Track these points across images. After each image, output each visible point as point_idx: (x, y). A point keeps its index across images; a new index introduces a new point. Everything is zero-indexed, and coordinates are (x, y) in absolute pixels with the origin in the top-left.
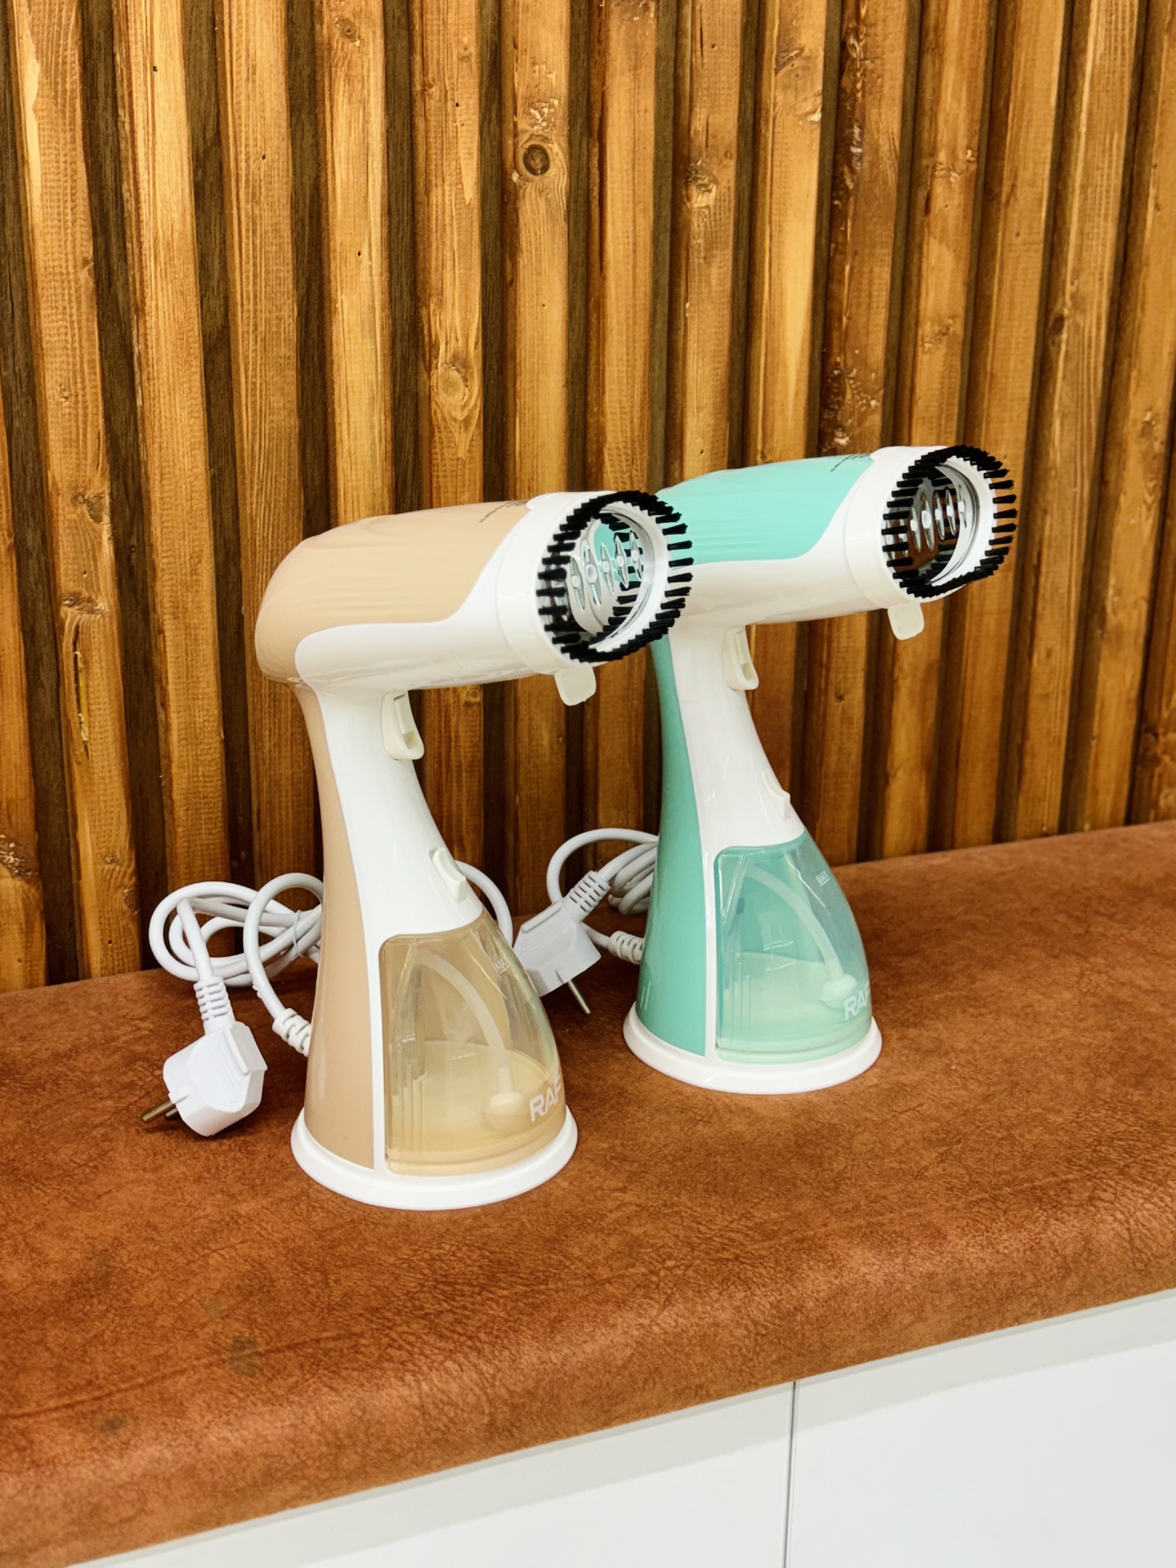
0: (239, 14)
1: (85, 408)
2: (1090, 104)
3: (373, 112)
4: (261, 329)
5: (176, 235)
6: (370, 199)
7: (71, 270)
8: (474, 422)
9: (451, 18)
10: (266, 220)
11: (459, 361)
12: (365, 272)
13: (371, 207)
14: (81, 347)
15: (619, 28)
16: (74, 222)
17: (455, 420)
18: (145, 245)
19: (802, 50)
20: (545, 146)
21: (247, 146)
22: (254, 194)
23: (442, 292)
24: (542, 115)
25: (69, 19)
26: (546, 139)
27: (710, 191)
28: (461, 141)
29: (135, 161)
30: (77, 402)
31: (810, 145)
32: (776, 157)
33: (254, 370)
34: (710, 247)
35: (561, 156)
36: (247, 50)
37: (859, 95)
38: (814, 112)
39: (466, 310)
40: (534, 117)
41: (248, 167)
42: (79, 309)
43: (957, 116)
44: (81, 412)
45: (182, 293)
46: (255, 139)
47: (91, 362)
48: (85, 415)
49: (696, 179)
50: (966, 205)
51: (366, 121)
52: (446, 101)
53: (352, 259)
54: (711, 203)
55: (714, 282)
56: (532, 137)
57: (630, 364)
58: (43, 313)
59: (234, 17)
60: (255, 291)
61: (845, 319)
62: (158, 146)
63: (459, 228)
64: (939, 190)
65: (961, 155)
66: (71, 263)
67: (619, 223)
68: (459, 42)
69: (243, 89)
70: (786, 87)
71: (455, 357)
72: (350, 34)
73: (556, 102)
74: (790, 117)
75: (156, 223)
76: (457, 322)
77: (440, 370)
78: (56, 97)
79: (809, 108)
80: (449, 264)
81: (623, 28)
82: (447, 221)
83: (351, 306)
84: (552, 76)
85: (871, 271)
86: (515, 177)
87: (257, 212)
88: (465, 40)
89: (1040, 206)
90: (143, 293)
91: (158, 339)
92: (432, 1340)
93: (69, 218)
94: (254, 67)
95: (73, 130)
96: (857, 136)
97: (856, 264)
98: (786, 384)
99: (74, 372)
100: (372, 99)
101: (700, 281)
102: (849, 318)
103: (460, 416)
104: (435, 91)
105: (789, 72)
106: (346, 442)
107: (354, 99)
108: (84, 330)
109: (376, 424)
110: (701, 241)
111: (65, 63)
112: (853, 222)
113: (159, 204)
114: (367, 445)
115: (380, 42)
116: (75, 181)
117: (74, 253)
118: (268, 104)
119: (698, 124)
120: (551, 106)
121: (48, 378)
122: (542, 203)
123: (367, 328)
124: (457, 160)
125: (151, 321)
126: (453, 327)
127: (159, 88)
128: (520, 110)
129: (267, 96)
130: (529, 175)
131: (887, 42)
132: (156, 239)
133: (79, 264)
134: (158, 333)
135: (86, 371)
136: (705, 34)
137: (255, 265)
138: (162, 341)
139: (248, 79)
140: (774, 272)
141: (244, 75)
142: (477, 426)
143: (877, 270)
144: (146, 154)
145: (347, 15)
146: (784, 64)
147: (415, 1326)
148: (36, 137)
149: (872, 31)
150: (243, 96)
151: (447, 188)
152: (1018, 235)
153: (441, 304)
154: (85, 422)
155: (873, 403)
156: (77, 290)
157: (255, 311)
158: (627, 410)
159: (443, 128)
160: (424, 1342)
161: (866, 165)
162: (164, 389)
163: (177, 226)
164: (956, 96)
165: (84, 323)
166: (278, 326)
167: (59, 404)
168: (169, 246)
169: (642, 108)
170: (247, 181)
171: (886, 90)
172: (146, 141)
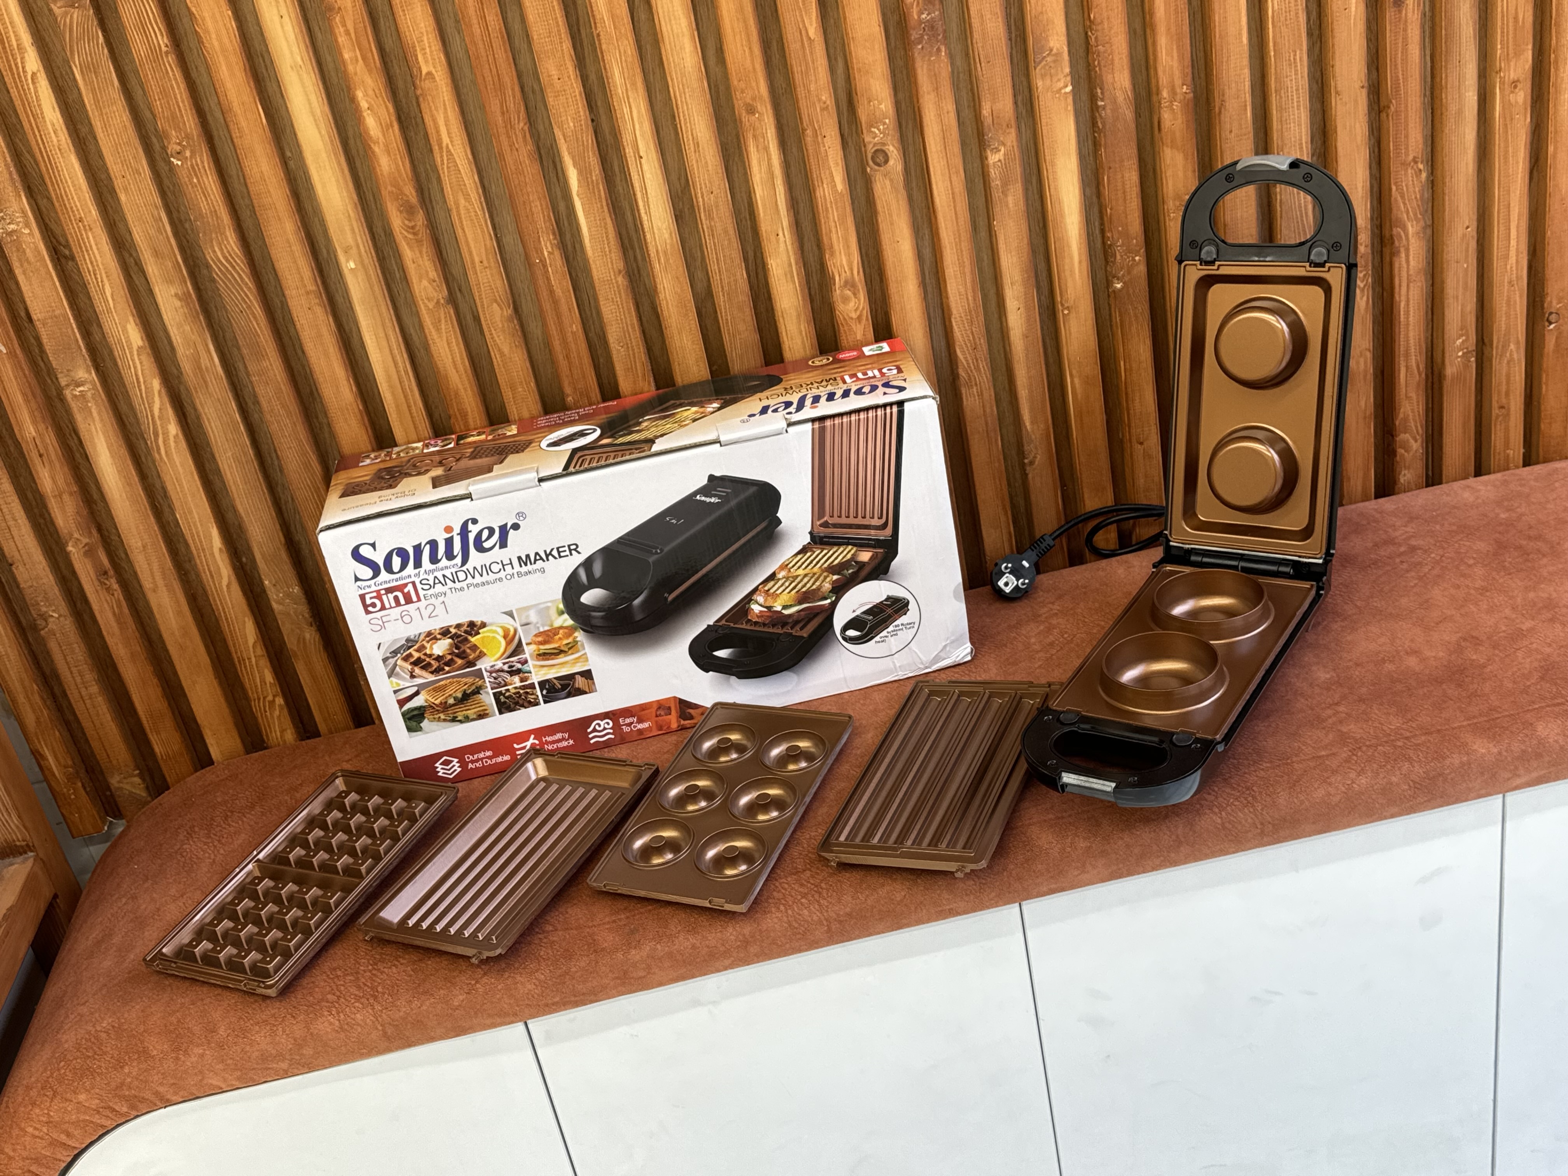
0: (684, 116)
1: (633, 350)
2: (1274, 37)
3: (773, 153)
4: (726, 288)
5: (668, 247)
6: (779, 203)
7: (613, 277)
8: (864, 318)
9: (812, 87)
10: (719, 227)
11: (850, 284)
12: (782, 245)
13: (780, 207)
14: (626, 318)
15: (922, 67)
16: (610, 251)
17: (852, 318)
18: (652, 255)
19: (1051, 50)
20: (884, 148)
21: (701, 188)
22: (709, 215)
23: (832, 247)
24: (879, 130)
25: (587, 141)
26: (884, 144)
27: (1000, 150)
28: (830, 157)
29: (638, 210)
30: (628, 348)
31: (1066, 109)
32: (1043, 121)
33: (726, 312)
34: (1005, 184)
35: (895, 152)
36: (692, 135)
37: (1097, 69)
38: (1066, 86)
39: (849, 255)
40: (875, 133)
41: (703, 200)
42: (621, 297)
43: (1172, 67)
44: (631, 352)
45: (677, 278)
46: (705, 184)
47: (632, 325)
48: (634, 354)
49: (990, 146)
50: (1188, 121)
51: (769, 159)
52: (817, 136)
53: (773, 238)
54: (1002, 158)
55: (1011, 205)
56: (874, 146)
57: (961, 265)
58: (601, 303)
59: (682, 118)
60: (719, 268)
61: (1109, 210)
62: (650, 200)
63: (837, 209)
64: (1166, 116)
65: (1178, 91)
66: (612, 274)
67: (940, 184)
68: (819, 100)
69: (693, 157)
70: (1043, 76)
71: (846, 282)
72: (751, 110)
73: (887, 121)
74: (1049, 94)
75: (656, 242)
76: (845, 262)
77: (838, 292)
78: (588, 185)
79: (1061, 84)
80: (834, 230)
81: (925, 66)
82: (829, 206)
83: (778, 265)
84: (882, 106)
85: (1123, 177)
86: (868, 169)
87: (713, 224)
88: (824, 98)
89: (1246, 109)
90: (655, 281)
91: (667, 305)
92: (796, 887)
93: (607, 249)
94: (698, 143)
95: (601, 201)
96: (1099, 94)
97: (1111, 175)
98: (1072, 258)
99: (624, 333)
100: (771, 146)
101: (1002, 207)
102: (1111, 209)
103: (854, 315)
104: (809, 132)
105: (1045, 65)
106: (786, 343)
107: (760, 147)
108: (625, 308)
109: (803, 329)
110: (998, 182)
111: (590, 165)
112: (1105, 149)
113: (656, 231)
114: (799, 342)
115: (770, 112)
116: (606, 229)
117: (613, 268)
118: (709, 162)
119: (986, 112)
120: (885, 124)
121: (610, 337)
122: (888, 182)
123: (789, 276)
124: (829, 168)
125: (662, 296)
126: (842, 266)
127: (645, 167)
128: (865, 131)
129: (708, 158)
130: (876, 167)
131: (1113, 31)
132: (657, 251)
133: (617, 273)
134: (667, 302)
135: (630, 330)
136: (982, 56)
137: (716, 254)
138: (670, 306)
139: (695, 151)
140: (1052, 190)
141: (692, 149)
142: (867, 319)
143: (1127, 175)
144: (644, 206)
145: (748, 100)
146: (1040, 62)
147: (789, 879)
148: (581, 209)
149: (1099, 27)
150: (694, 162)
151: (825, 186)
152: (1231, 132)
153: (832, 254)
154: (634, 357)
155: (1137, 258)
156: (618, 287)
157: (721, 279)
158: (963, 293)
159: (817, 153)
160: (793, 889)
161: (1109, 111)
162: (675, 332)
163: (668, 241)
164: (1169, 53)
165: (625, 305)
166: (736, 285)
167: (618, 350)
168: (665, 253)
169: (945, 111)
170: (704, 208)
171: (1116, 61)
172: (643, 198)
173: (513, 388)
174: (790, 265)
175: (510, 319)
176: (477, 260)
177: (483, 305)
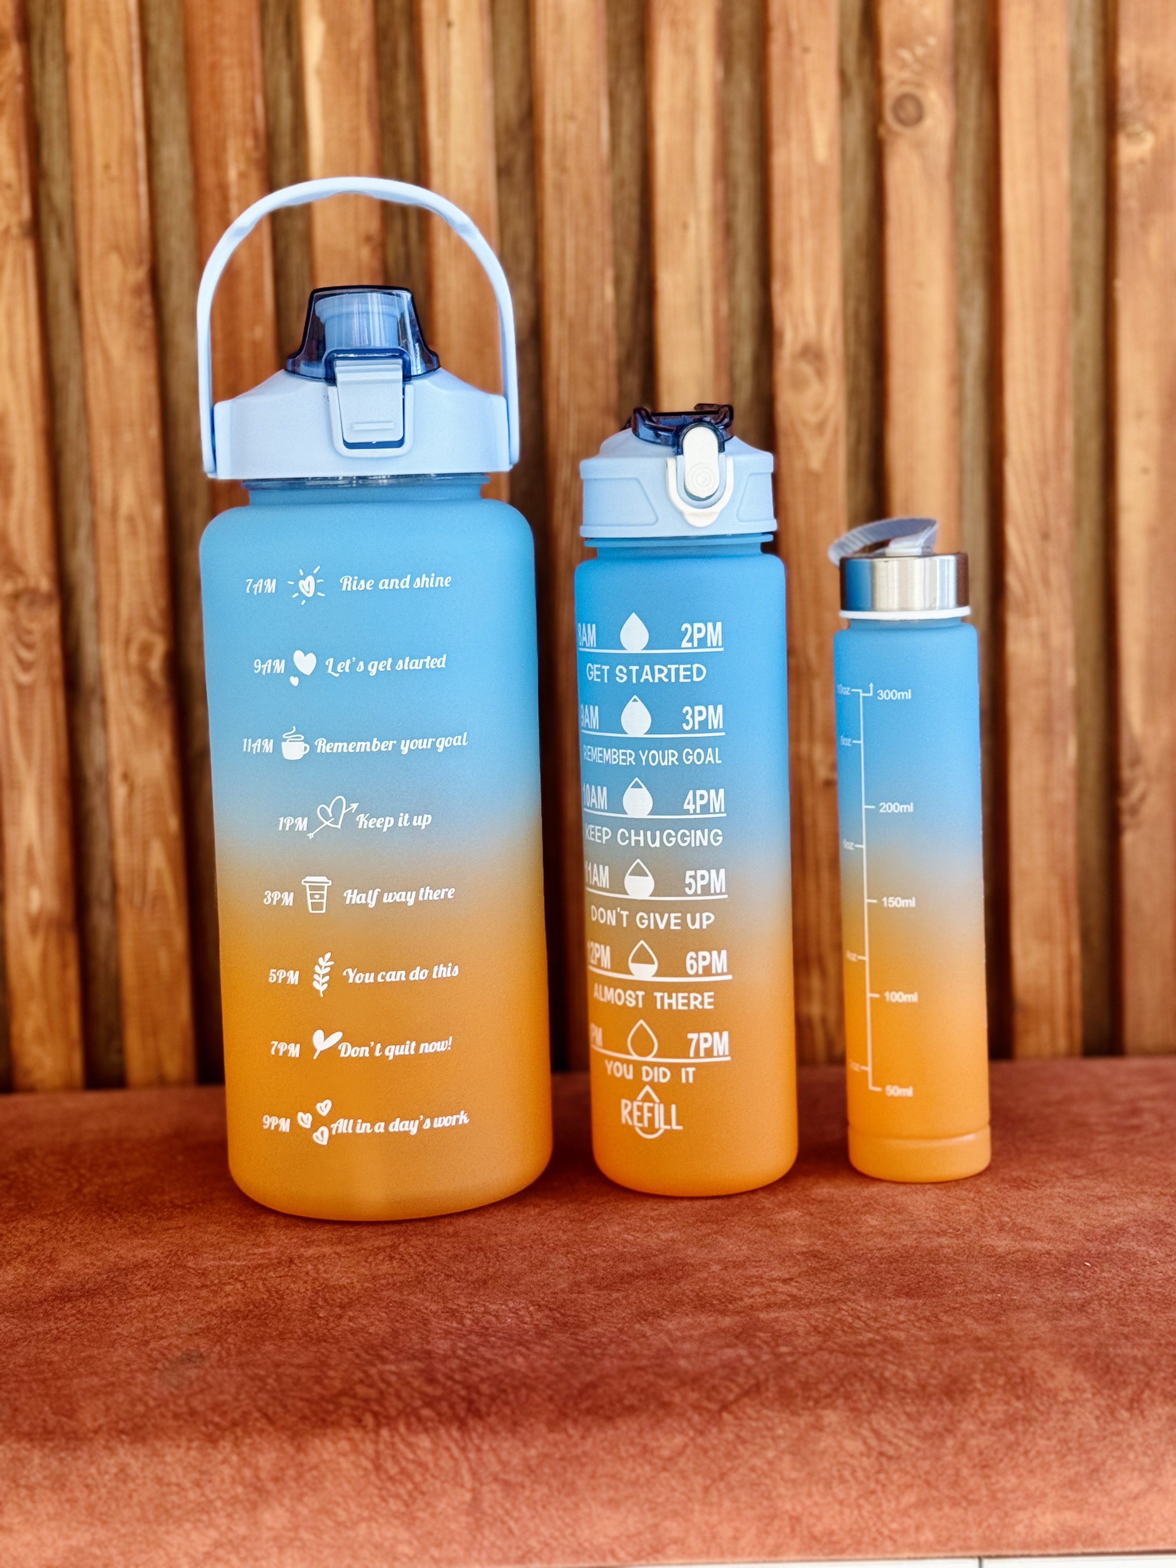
6: (699, 163)
7: (352, 248)
8: (832, 428)
11: (813, 354)
12: (691, 247)
13: (700, 170)
17: (805, 423)
20: (919, 93)
22: (561, 157)
23: (787, 271)
24: (914, 54)
26: (919, 86)
28: (811, 91)
34: (1147, 210)
35: (940, 102)
39: (819, 292)
40: (904, 60)
41: (556, 131)
46: (563, 98)
49: (1127, 125)
51: (694, 73)
52: (792, 45)
53: (676, 231)
54: (1147, 157)
55: (1154, 253)
62: (452, 110)
63: (812, 196)
66: (351, 240)
67: (1019, 183)
69: (551, 45)
71: (806, 349)
73: (932, 41)
76: (810, 308)
77: (787, 362)
78: (340, 57)
80: (797, 233)
82: (795, 185)
84: (928, 10)
86: (885, 130)
87: (565, 178)
94: (562, 17)
95: (357, 94)
100: (702, 45)
101: (1134, 253)
103: (813, 418)
107: (679, 49)
110: (1134, 203)
111: (350, 20)
119: (1126, 59)
120: (925, 45)
122: (918, 161)
124: (808, 114)
126: (802, 313)
127: (455, 45)
128: (885, 53)
130: (900, 130)
141: (552, 28)
142: (836, 432)
148: (317, 102)
151: (793, 143)
158: (1037, 415)
159: (788, 78)
166: (590, 312)
170: (554, 143)
173: (114, 432)
174: (700, 290)
175: (137, 292)
176: (99, 161)
177: (90, 255)
